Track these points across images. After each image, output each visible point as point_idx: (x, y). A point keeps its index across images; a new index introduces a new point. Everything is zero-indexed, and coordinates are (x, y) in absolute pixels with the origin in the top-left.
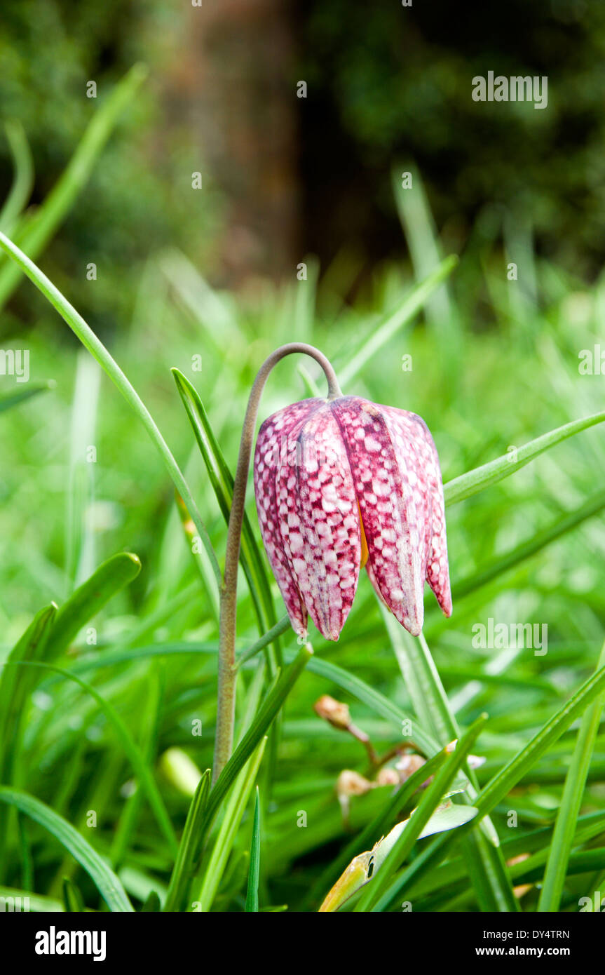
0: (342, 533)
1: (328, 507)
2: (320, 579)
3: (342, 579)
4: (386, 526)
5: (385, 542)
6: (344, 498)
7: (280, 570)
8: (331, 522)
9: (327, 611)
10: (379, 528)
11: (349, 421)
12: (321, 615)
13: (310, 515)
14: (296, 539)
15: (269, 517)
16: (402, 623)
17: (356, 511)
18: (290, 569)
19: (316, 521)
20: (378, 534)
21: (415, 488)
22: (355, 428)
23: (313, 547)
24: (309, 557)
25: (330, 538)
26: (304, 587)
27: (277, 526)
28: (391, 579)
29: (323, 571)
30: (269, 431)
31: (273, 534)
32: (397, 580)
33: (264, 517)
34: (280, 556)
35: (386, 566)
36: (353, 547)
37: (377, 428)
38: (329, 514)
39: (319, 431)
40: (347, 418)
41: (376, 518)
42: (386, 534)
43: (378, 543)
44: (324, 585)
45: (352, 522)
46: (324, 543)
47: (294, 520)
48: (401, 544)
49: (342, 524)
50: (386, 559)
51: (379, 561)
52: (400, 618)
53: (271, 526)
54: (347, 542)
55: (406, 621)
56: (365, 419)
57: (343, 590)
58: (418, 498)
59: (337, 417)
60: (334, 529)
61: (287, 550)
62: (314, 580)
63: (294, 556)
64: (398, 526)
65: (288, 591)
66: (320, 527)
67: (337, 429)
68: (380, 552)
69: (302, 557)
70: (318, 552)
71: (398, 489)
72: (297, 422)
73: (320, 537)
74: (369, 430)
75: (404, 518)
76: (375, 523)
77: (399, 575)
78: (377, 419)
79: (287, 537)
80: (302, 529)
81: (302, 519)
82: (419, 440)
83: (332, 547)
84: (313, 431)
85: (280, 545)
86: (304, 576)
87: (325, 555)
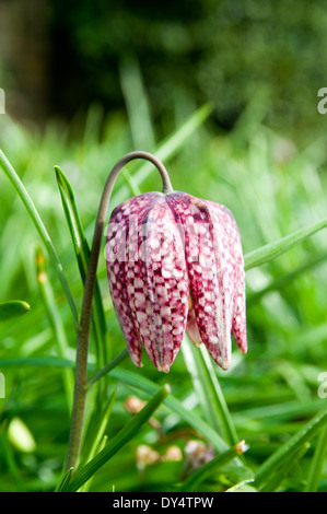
0: (176, 294)
1: (166, 274)
2: (157, 327)
3: (174, 328)
4: (208, 289)
5: (207, 301)
6: (178, 268)
7: (124, 319)
8: (167, 286)
9: (161, 351)
10: (203, 291)
11: (181, 211)
12: (156, 353)
13: (152, 280)
14: (140, 298)
15: (118, 279)
16: (216, 360)
17: (186, 277)
18: (133, 319)
19: (157, 284)
20: (202, 295)
21: (229, 261)
22: (187, 216)
23: (153, 304)
24: (149, 311)
25: (167, 298)
26: (144, 332)
27: (124, 286)
28: (210, 328)
29: (160, 322)
30: (119, 215)
31: (120, 292)
32: (214, 329)
33: (114, 279)
34: (125, 308)
35: (206, 319)
36: (183, 305)
37: (202, 216)
38: (167, 280)
39: (160, 217)
40: (179, 208)
41: (201, 283)
42: (207, 295)
43: (202, 302)
44: (160, 332)
45: (184, 286)
46: (161, 301)
47: (139, 283)
48: (218, 303)
49: (176, 287)
50: (207, 314)
51: (201, 315)
52: (214, 356)
53: (119, 286)
54: (179, 301)
55: (219, 359)
56: (194, 210)
57: (174, 336)
58: (230, 269)
59: (172, 208)
60: (171, 290)
61: (131, 304)
62: (152, 328)
63: (137, 309)
64: (217, 290)
65: (130, 334)
66: (159, 289)
67: (172, 216)
68: (202, 308)
69: (144, 311)
70: (157, 307)
71: (217, 262)
72: (141, 210)
73: (159, 296)
74: (197, 218)
75: (221, 284)
76: (200, 287)
77: (215, 325)
78: (203, 210)
79: (133, 295)
80: (145, 290)
81: (146, 283)
82: (229, 226)
83: (167, 304)
84: (155, 217)
85: (126, 301)
86: (145, 324)
87: (162, 309)
